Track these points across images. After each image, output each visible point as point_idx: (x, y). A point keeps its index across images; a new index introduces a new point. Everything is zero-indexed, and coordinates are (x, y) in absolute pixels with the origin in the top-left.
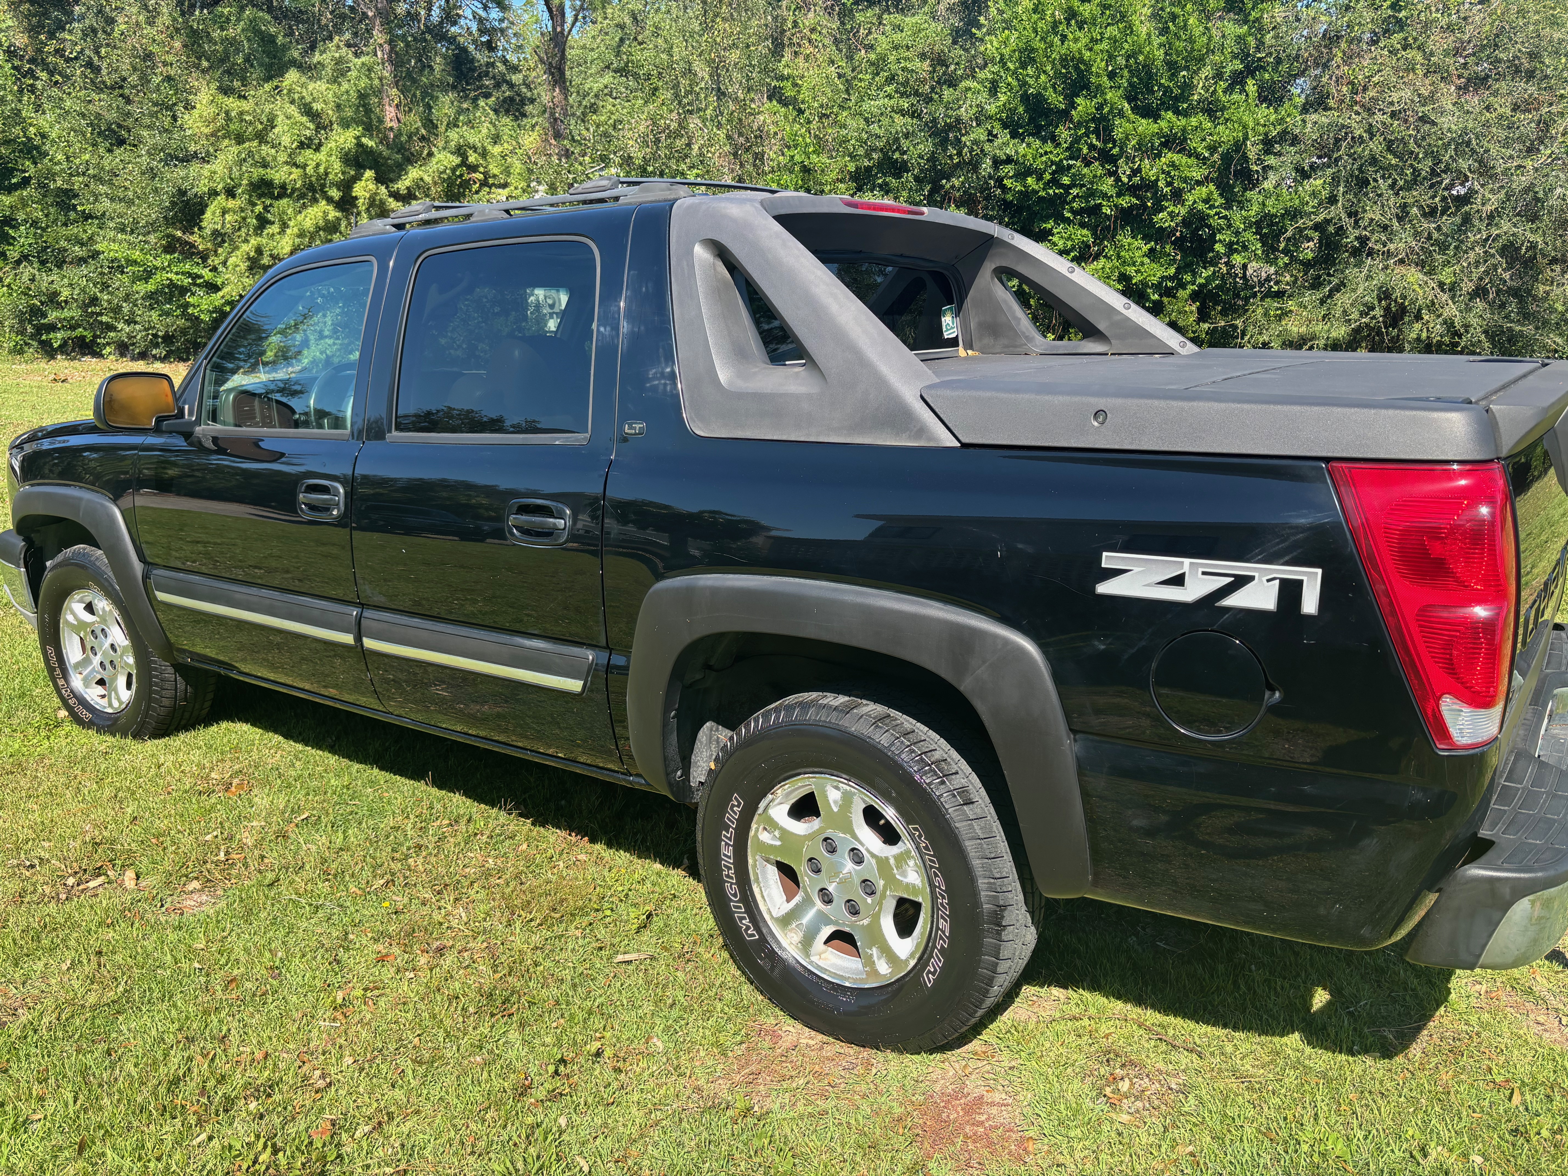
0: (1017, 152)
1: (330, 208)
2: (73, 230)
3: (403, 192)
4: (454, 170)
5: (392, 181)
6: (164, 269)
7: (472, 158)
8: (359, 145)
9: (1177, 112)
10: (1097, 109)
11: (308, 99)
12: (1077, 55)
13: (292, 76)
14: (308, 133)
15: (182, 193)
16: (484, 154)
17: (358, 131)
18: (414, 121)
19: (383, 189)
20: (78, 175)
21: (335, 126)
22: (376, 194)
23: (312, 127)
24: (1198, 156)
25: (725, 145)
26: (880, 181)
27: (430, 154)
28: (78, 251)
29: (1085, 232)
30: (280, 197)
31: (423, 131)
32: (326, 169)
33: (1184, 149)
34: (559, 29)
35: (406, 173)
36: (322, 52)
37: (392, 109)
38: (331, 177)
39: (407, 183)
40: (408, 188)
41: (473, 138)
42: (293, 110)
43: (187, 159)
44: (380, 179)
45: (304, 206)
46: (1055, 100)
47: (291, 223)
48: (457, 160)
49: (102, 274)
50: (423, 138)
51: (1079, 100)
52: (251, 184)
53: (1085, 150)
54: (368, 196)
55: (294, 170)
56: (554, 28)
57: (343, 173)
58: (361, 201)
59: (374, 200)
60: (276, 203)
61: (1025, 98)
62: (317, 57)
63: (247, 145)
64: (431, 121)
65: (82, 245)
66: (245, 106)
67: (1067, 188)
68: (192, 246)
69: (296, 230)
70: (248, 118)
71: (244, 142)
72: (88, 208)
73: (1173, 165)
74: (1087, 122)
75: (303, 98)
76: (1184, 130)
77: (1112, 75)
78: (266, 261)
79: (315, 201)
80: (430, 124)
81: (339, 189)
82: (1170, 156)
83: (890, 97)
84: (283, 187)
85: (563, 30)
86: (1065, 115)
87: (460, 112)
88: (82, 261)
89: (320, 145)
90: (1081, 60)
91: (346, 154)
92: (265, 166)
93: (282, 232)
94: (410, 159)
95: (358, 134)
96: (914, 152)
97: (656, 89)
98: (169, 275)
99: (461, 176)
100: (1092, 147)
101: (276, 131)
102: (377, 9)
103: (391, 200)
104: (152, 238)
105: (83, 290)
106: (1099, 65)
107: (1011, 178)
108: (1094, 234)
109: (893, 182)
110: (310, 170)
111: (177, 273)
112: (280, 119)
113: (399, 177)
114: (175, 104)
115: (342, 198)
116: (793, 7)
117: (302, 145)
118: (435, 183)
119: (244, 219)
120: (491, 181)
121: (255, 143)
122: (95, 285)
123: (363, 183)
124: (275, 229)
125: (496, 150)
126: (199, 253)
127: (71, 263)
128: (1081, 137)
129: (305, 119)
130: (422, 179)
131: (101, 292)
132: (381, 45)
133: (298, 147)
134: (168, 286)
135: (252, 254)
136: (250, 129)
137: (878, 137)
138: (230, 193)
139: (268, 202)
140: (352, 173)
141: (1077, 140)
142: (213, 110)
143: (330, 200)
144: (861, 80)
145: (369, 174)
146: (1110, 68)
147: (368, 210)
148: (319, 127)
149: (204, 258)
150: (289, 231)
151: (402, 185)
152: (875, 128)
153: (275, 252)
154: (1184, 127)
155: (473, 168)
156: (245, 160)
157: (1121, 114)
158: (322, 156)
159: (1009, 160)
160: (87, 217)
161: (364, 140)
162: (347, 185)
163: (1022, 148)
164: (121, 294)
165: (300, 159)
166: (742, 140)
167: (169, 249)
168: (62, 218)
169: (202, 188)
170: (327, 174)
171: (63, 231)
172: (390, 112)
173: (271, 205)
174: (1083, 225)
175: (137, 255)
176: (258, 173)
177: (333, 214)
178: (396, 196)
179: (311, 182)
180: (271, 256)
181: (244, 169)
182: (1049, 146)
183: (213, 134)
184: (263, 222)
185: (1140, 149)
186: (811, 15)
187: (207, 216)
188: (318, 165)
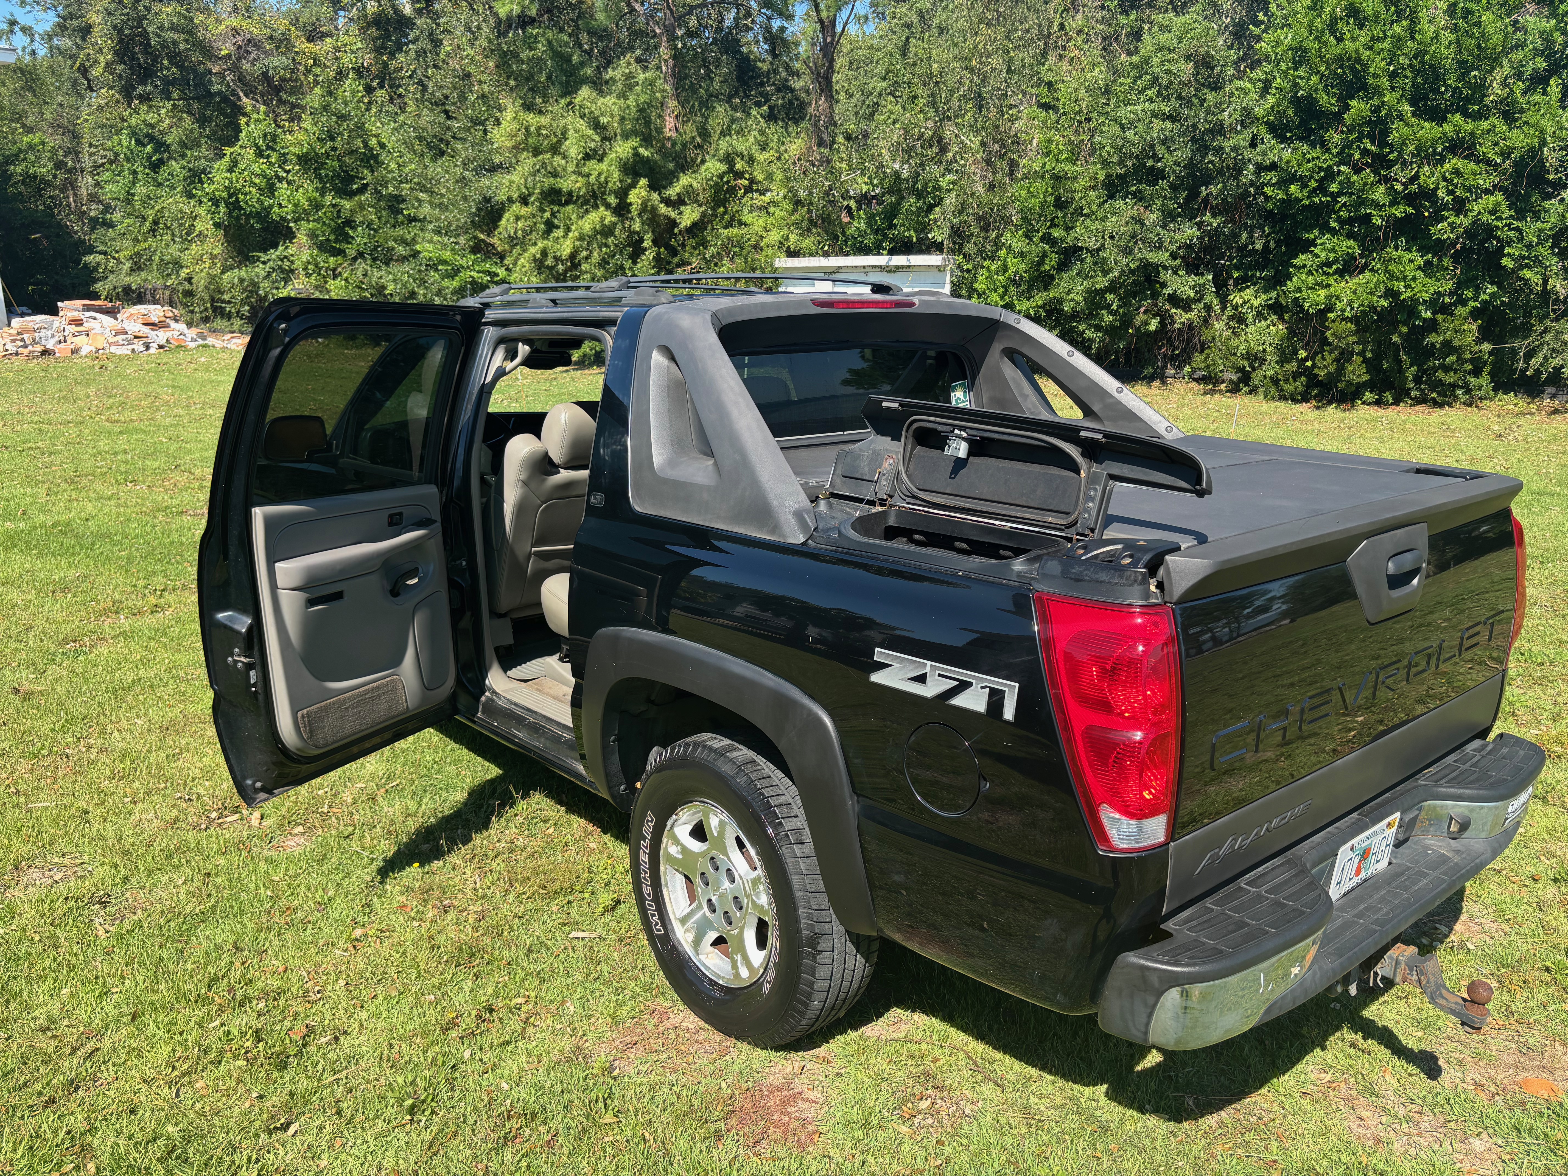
0: (1281, 159)
1: (608, 213)
2: (400, 231)
3: (674, 198)
4: (721, 177)
5: (665, 188)
6: (468, 267)
7: (739, 166)
8: (636, 154)
9: (1466, 115)
10: (1373, 112)
11: (597, 113)
12: (1354, 56)
13: (585, 92)
14: (593, 145)
15: (487, 200)
16: (751, 160)
17: (634, 142)
18: (690, 130)
19: (655, 196)
20: (407, 182)
21: (619, 137)
22: (649, 200)
23: (597, 138)
24: (1488, 162)
25: (978, 152)
26: (1134, 188)
27: (703, 161)
28: (401, 250)
29: (1351, 243)
30: (567, 203)
31: (698, 139)
32: (606, 178)
33: (1472, 154)
34: (829, 39)
35: (678, 180)
36: (614, 69)
37: (671, 120)
38: (610, 185)
39: (678, 189)
40: (678, 195)
41: (741, 147)
42: (581, 124)
43: (494, 169)
44: (654, 186)
45: (587, 212)
46: (1327, 101)
47: (573, 228)
48: (723, 168)
49: (420, 271)
50: (699, 147)
51: (1353, 103)
52: (542, 192)
53: (1357, 156)
54: (641, 202)
55: (580, 179)
56: (825, 39)
57: (621, 181)
58: (635, 207)
59: (647, 206)
60: (563, 209)
61: (1296, 101)
62: (610, 73)
63: (540, 157)
64: (706, 130)
65: (407, 244)
66: (544, 120)
67: (1334, 196)
68: (493, 245)
69: (576, 234)
70: (544, 132)
71: (541, 153)
72: (412, 212)
73: (1457, 171)
74: (1360, 125)
75: (592, 112)
76: (1472, 134)
77: (1393, 75)
78: (549, 262)
79: (596, 207)
80: (704, 133)
81: (616, 197)
82: (1456, 162)
83: (1151, 100)
84: (570, 194)
85: (833, 40)
86: (1338, 117)
87: (733, 121)
88: (404, 259)
89: (604, 154)
90: (1358, 60)
91: (625, 164)
92: (556, 175)
93: (566, 235)
94: (684, 166)
95: (636, 144)
96: (1170, 160)
97: (915, 97)
98: (472, 273)
99: (728, 182)
100: (1365, 152)
101: (567, 143)
102: (665, 26)
103: (662, 206)
104: (462, 240)
105: (404, 285)
106: (1379, 64)
107: (1274, 185)
108: (1362, 245)
109: (1147, 190)
110: (592, 179)
111: (479, 272)
112: (571, 133)
113: (671, 184)
114: (486, 120)
115: (618, 205)
116: (1060, 10)
117: (587, 157)
118: (704, 190)
119: (535, 224)
120: (755, 187)
121: (548, 156)
122: (414, 281)
123: (637, 191)
124: (560, 233)
125: (762, 157)
126: (498, 253)
127: (397, 261)
128: (1353, 142)
129: (590, 132)
130: (691, 186)
131: (419, 287)
132: (666, 61)
133: (583, 158)
134: (471, 283)
135: (538, 256)
136: (546, 142)
137: (1133, 143)
138: (524, 200)
139: (556, 209)
140: (629, 181)
141: (1349, 145)
142: (516, 126)
143: (608, 206)
144: (1122, 84)
145: (643, 182)
146: (1392, 68)
147: (640, 215)
148: (604, 139)
149: (502, 257)
150: (571, 235)
151: (672, 192)
152: (1130, 135)
153: (558, 254)
154: (1474, 131)
155: (739, 175)
156: (538, 171)
157: (1401, 117)
158: (604, 166)
159: (1273, 166)
160: (412, 219)
161: (641, 150)
162: (623, 194)
163: (1287, 154)
164: (435, 288)
165: (585, 170)
166: (997, 147)
167: (475, 250)
168: (392, 221)
169: (502, 196)
170: (607, 183)
171: (392, 232)
172: (669, 123)
173: (558, 211)
174: (1350, 236)
175: (447, 255)
176: (548, 182)
177: (610, 218)
178: (668, 202)
179: (593, 191)
180: (555, 257)
181: (538, 179)
182: (1317, 152)
183: (514, 147)
184: (550, 226)
185: (1419, 155)
186: (1079, 16)
187: (503, 222)
188: (600, 174)
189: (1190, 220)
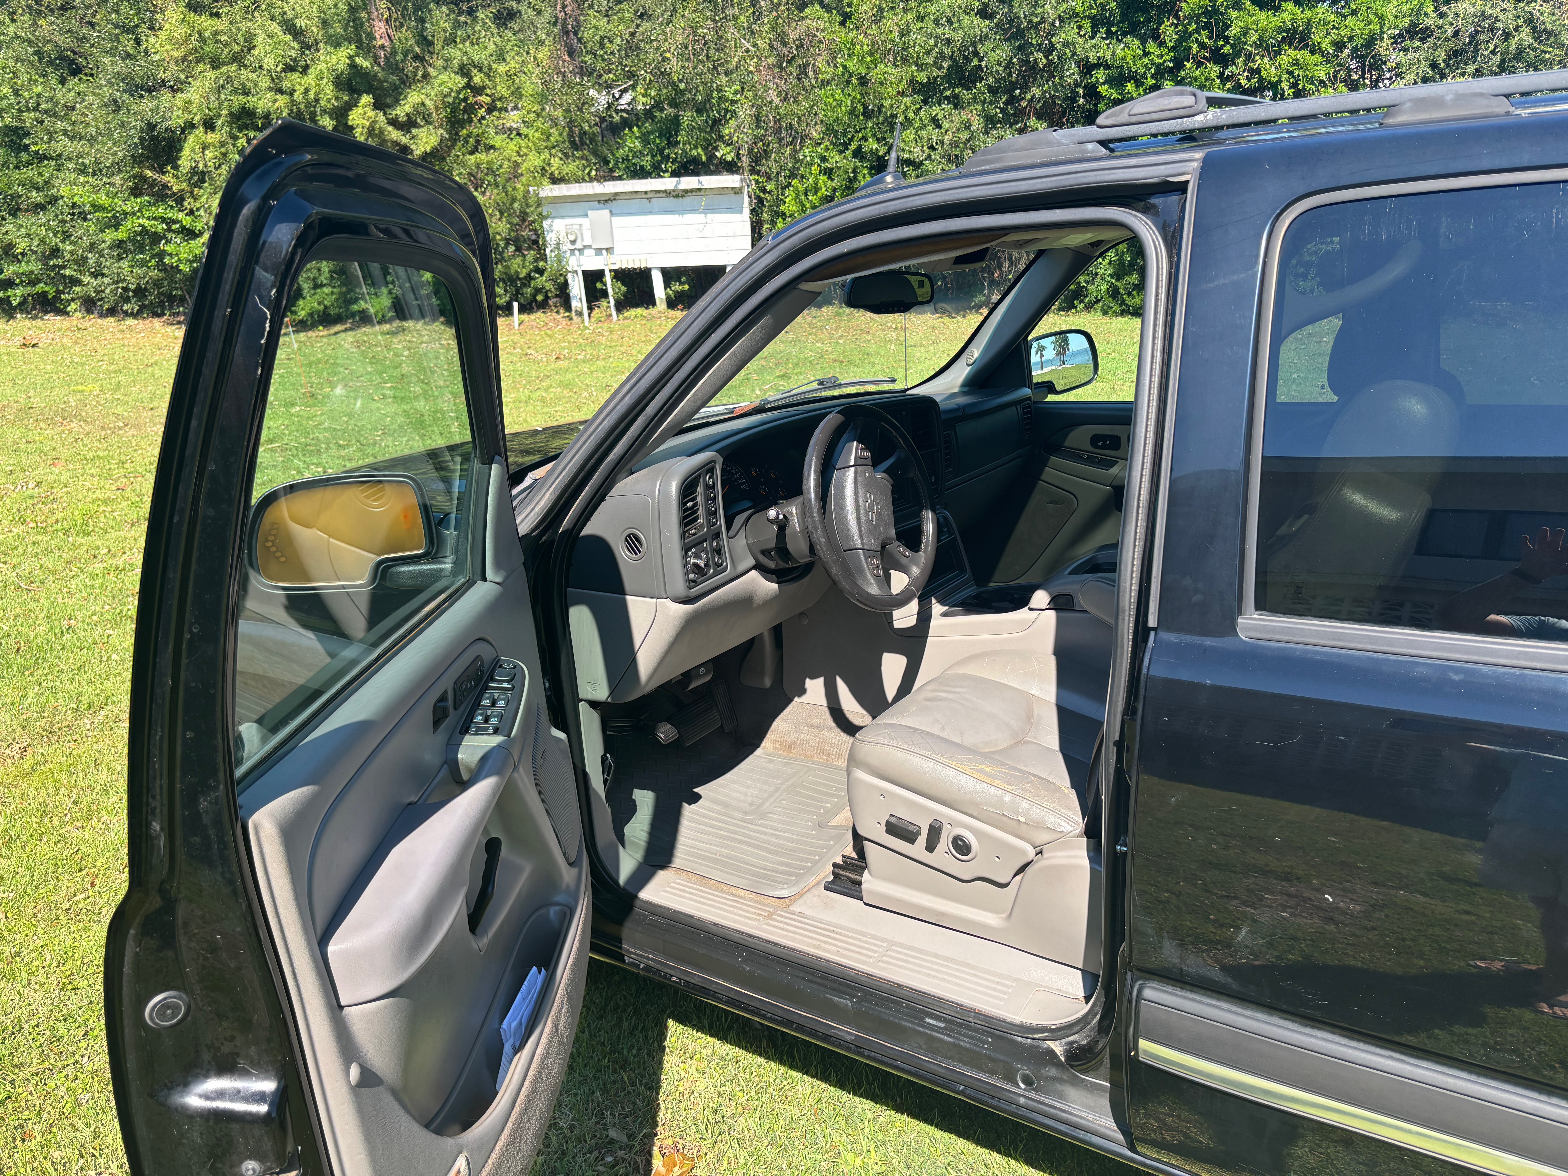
0: (1114, 54)
2: (30, 173)
3: (403, 119)
4: (459, 92)
5: (389, 106)
6: (134, 214)
7: (477, 79)
8: (353, 66)
11: (290, 14)
14: (293, 53)
15: (151, 127)
16: (489, 73)
17: (352, 49)
18: (406, 37)
19: (382, 117)
20: (28, 110)
21: (321, 45)
22: (374, 122)
23: (296, 45)
24: (1322, 53)
26: (948, 93)
27: (427, 76)
28: (36, 197)
30: (264, 128)
31: (417, 49)
32: (317, 94)
33: (1307, 46)
35: (406, 98)
37: (382, 25)
38: (323, 103)
39: (408, 108)
40: (407, 115)
41: (478, 55)
42: (275, 28)
43: (152, 88)
44: (379, 105)
48: (461, 81)
49: (63, 222)
50: (417, 57)
52: (231, 114)
53: (1194, 50)
54: (368, 124)
55: (279, 96)
57: (337, 99)
58: (359, 130)
59: (373, 130)
63: (224, 69)
64: (425, 39)
65: (38, 189)
66: (221, 24)
68: (165, 186)
70: (223, 39)
71: (220, 67)
72: (42, 148)
73: (1296, 63)
74: (1198, 16)
75: (285, 13)
76: (1309, 23)
80: (426, 42)
81: (332, 118)
82: (1290, 54)
84: (267, 116)
86: (1171, 9)
87: (457, 26)
88: (40, 207)
89: (306, 68)
91: (338, 77)
92: (246, 93)
94: (407, 82)
95: (352, 53)
96: (993, 56)
98: (140, 221)
99: (465, 99)
100: (1202, 45)
101: (256, 52)
103: (390, 128)
104: (117, 180)
105: (42, 241)
107: (1104, 84)
109: (964, 94)
110: (297, 96)
111: (148, 218)
112: (260, 38)
113: (397, 102)
114: (138, 25)
115: (335, 129)
117: (289, 68)
118: (437, 108)
119: (224, 155)
120: (499, 104)
121: (234, 67)
122: (55, 235)
123: (360, 110)
125: (502, 68)
126: (174, 194)
127: (27, 211)
128: (1191, 35)
129: (288, 37)
130: (423, 104)
131: (63, 241)
133: (284, 70)
134: (140, 234)
136: (226, 51)
137: (948, 42)
138: (209, 125)
139: (251, 134)
140: (346, 98)
141: (1185, 36)
142: (184, 30)
145: (365, 99)
147: (366, 140)
148: (306, 46)
149: (180, 200)
151: (401, 111)
152: (946, 31)
154: (1309, 20)
155: (478, 90)
156: (223, 87)
158: (310, 79)
159: (1102, 64)
160: (42, 158)
161: (358, 60)
162: (340, 114)
163: (1119, 50)
164: (86, 242)
165: (286, 85)
166: (785, 50)
167: (136, 192)
168: (13, 160)
169: (177, 119)
170: (317, 100)
171: (16, 175)
172: (380, 28)
175: (103, 199)
176: (239, 100)
178: (394, 123)
179: (299, 110)
181: (223, 97)
182: (1151, 46)
183: (184, 59)
185: (1261, 45)
187: (186, 152)
188: (307, 91)
189: (1011, 126)
